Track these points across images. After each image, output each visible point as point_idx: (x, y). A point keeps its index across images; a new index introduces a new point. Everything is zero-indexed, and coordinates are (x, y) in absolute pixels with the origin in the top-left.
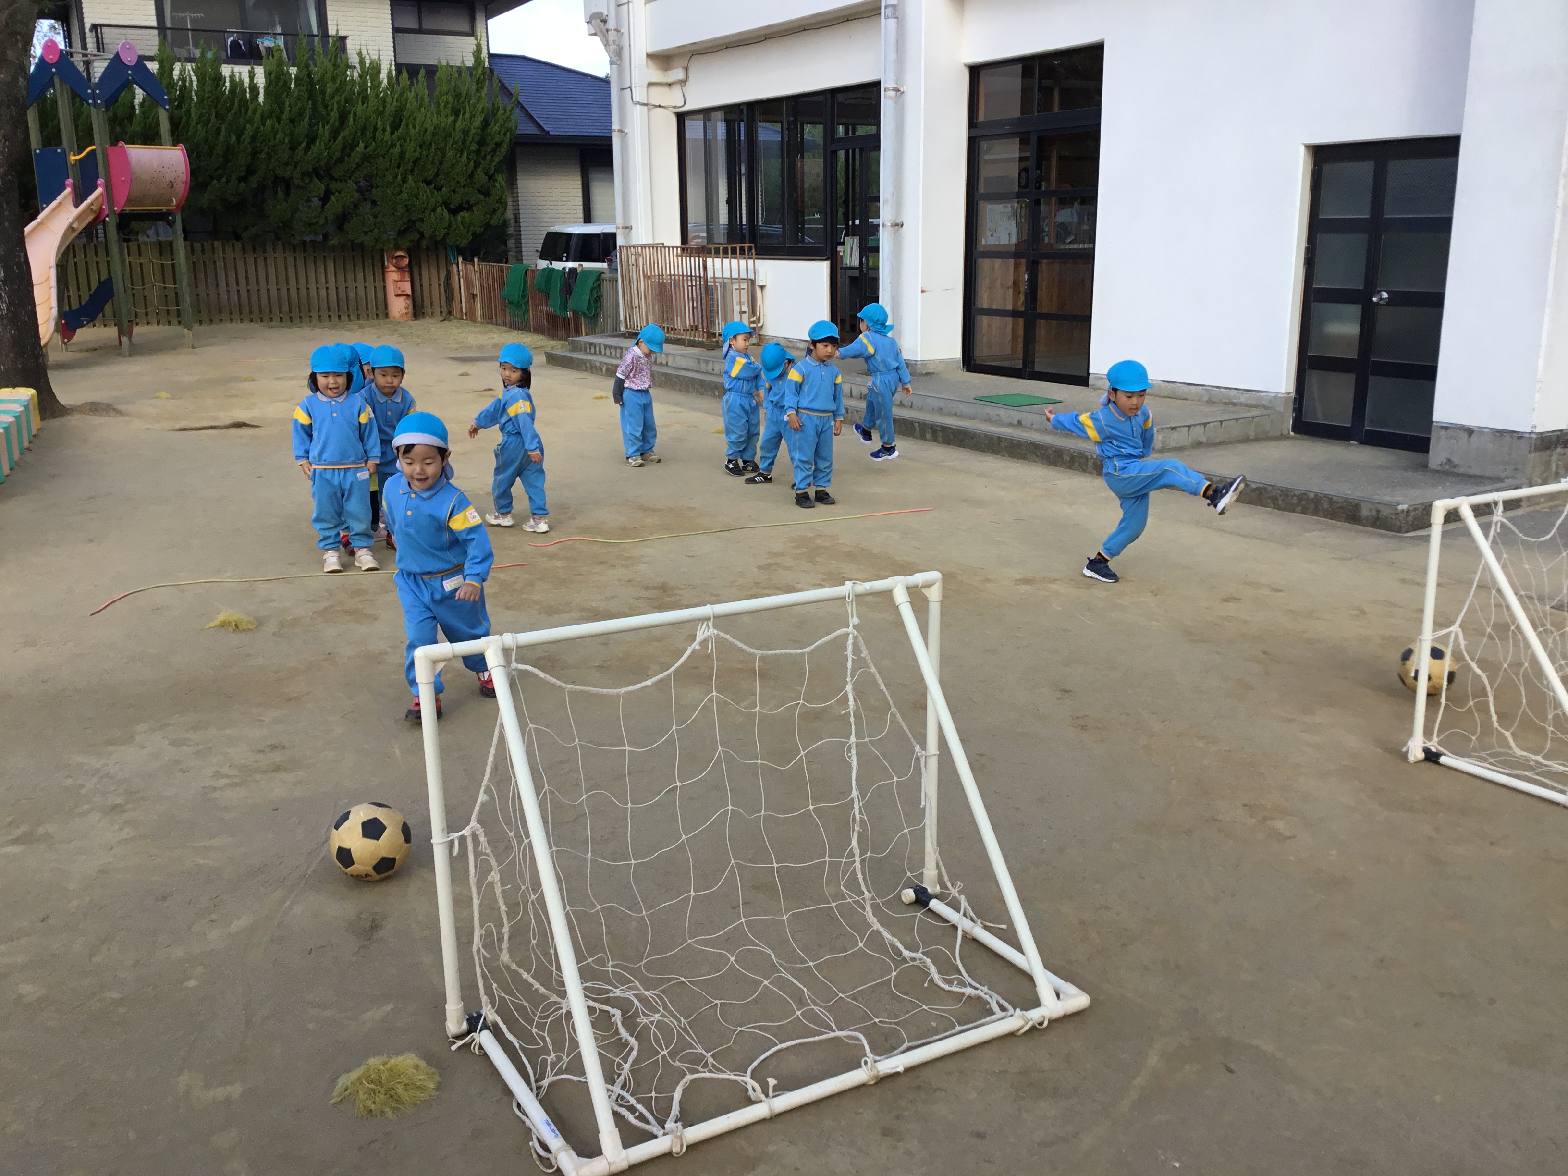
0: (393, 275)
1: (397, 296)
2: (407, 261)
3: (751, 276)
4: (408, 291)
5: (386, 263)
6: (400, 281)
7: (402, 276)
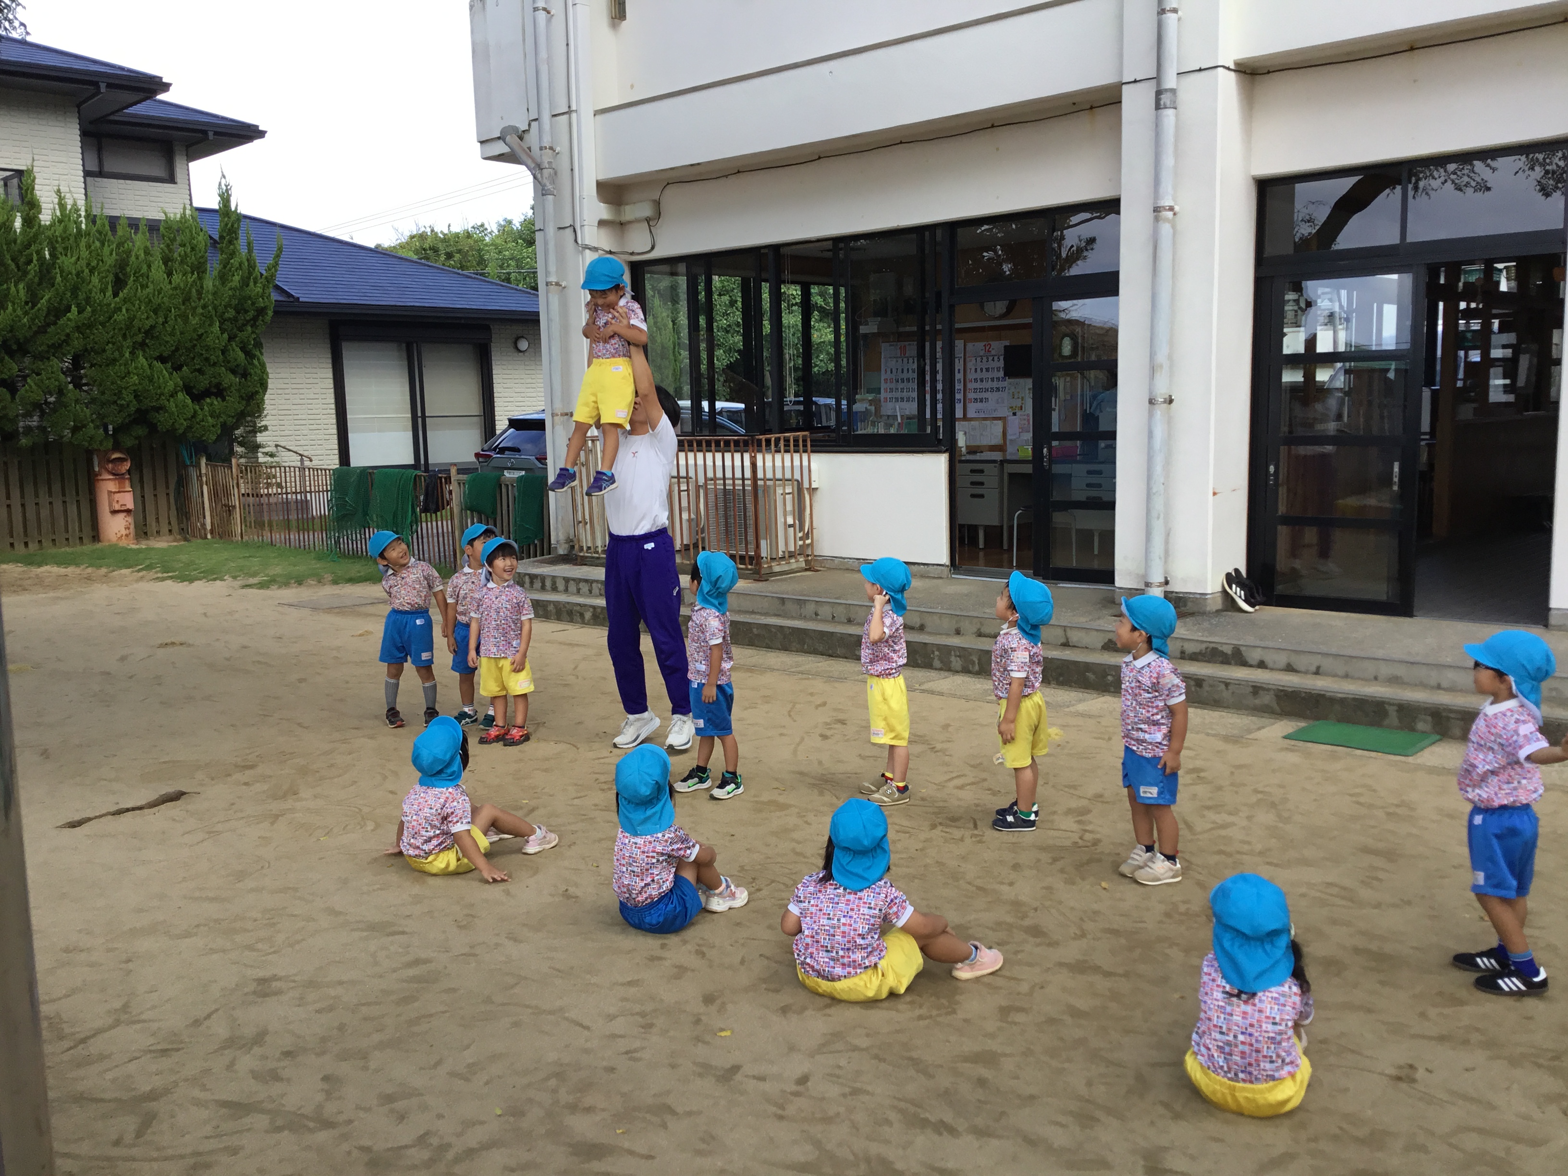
0: (107, 486)
1: (114, 512)
2: (127, 466)
3: (797, 476)
4: (130, 506)
5: (97, 469)
6: (119, 492)
7: (122, 484)
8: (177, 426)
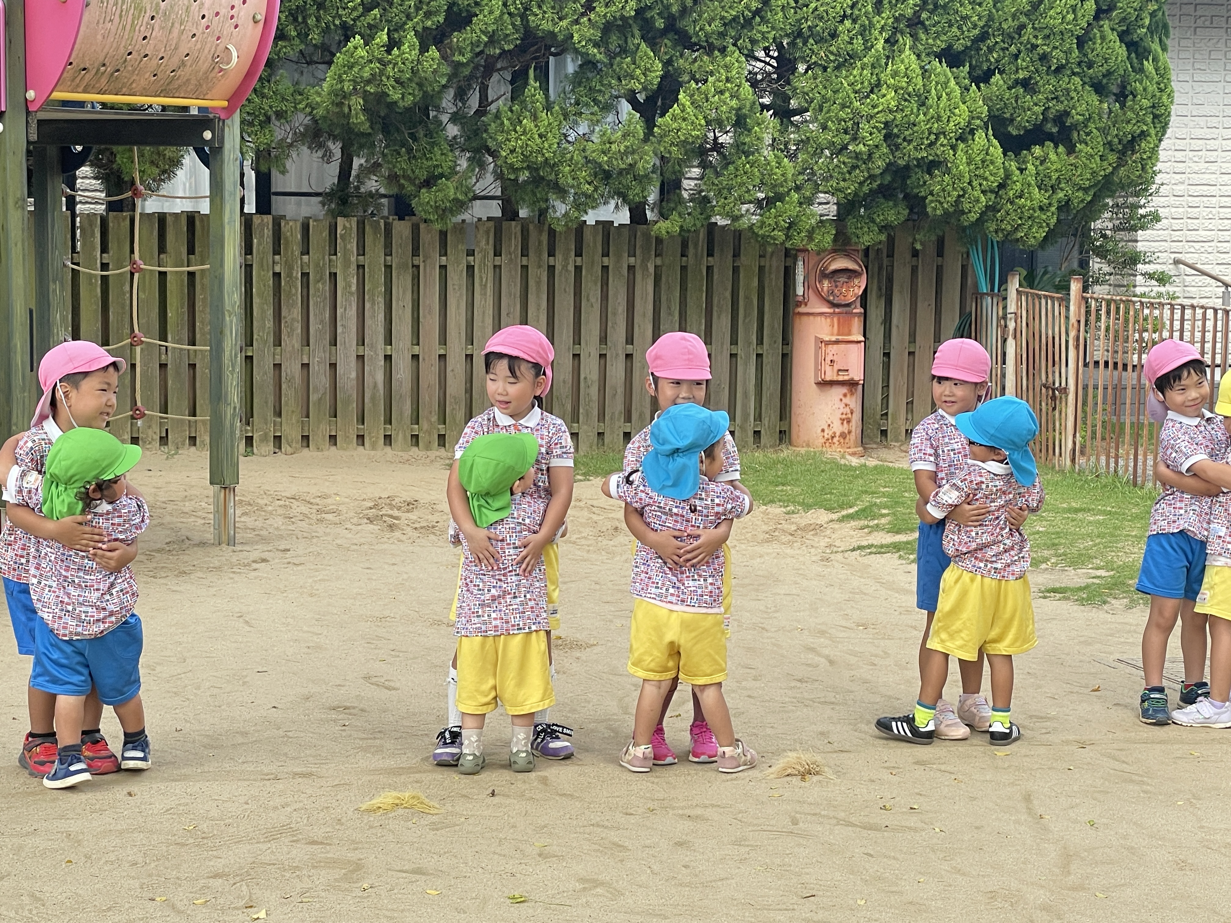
0: (817, 327)
1: (825, 384)
2: (859, 285)
4: (857, 374)
5: (800, 291)
6: (837, 342)
7: (843, 328)
8: (966, 206)
